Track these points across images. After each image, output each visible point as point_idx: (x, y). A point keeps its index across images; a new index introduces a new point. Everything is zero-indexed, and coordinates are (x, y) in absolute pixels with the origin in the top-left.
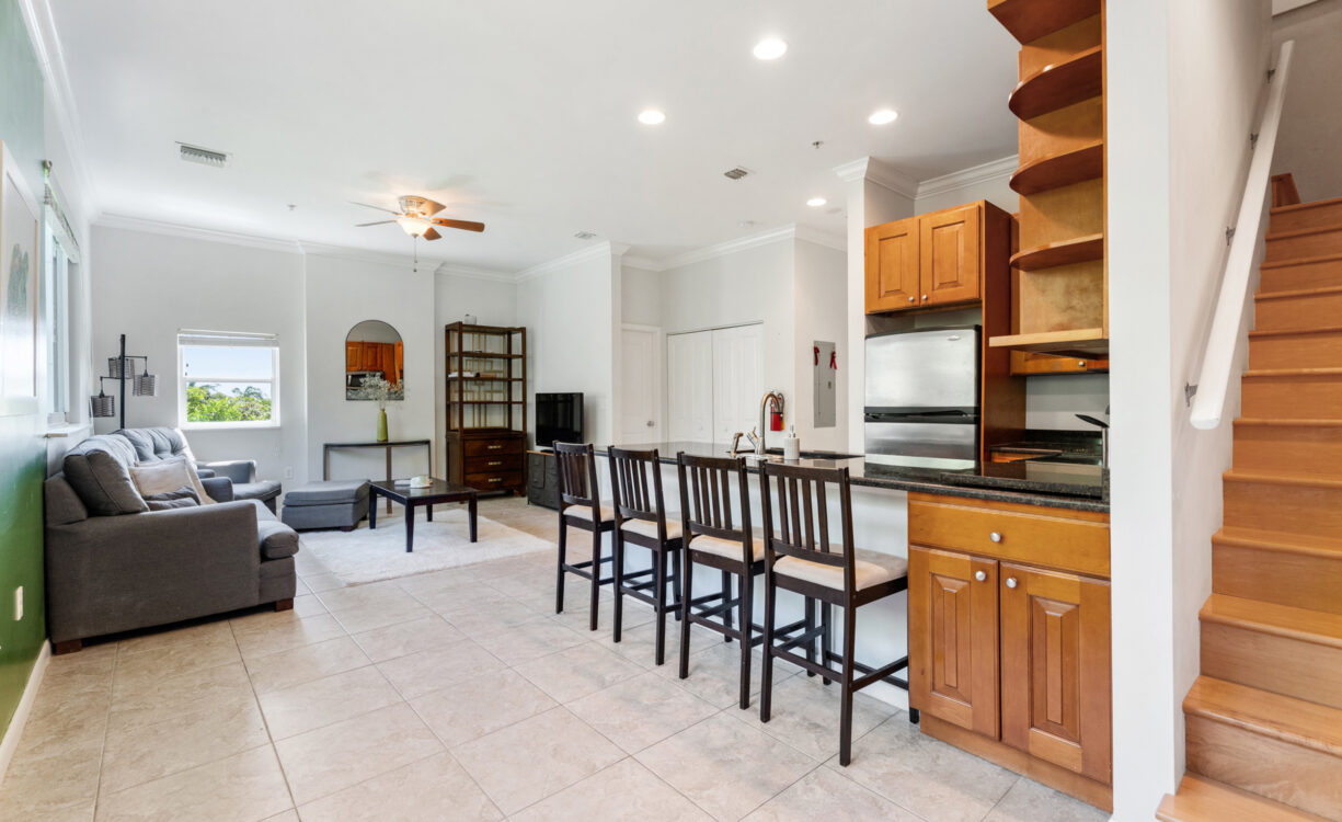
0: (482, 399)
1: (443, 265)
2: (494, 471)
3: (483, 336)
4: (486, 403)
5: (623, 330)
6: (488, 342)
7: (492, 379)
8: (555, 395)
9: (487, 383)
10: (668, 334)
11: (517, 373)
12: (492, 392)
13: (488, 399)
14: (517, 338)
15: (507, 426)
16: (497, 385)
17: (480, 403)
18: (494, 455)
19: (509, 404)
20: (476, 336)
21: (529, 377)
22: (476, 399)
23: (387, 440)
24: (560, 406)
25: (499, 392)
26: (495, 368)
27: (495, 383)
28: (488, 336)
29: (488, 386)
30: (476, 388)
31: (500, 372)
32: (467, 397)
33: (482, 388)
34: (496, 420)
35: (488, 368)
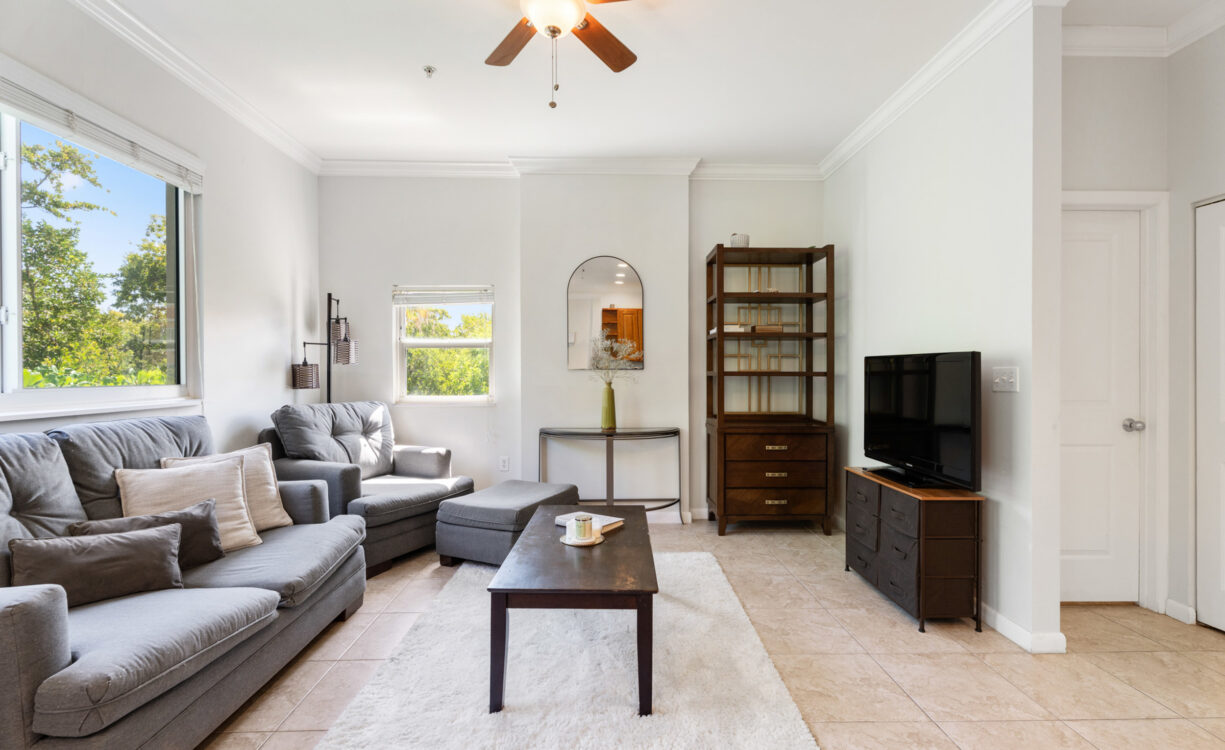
0: (764, 368)
1: (701, 164)
2: (775, 488)
3: (764, 270)
4: (770, 374)
5: (1067, 209)
6: (773, 277)
7: (779, 337)
8: (899, 359)
9: (770, 342)
10: (1196, 206)
11: (820, 326)
12: (781, 357)
13: (774, 367)
14: (820, 266)
15: (804, 412)
16: (788, 346)
17: (759, 374)
18: (775, 462)
19: (808, 376)
20: (754, 270)
21: (839, 330)
22: (754, 368)
23: (613, 428)
24: (909, 382)
25: (793, 357)
26: (786, 319)
27: (785, 343)
28: (774, 270)
29: (773, 347)
30: (753, 351)
31: (794, 325)
32: (731, 366)
33: (764, 351)
34: (787, 401)
35: (773, 319)
